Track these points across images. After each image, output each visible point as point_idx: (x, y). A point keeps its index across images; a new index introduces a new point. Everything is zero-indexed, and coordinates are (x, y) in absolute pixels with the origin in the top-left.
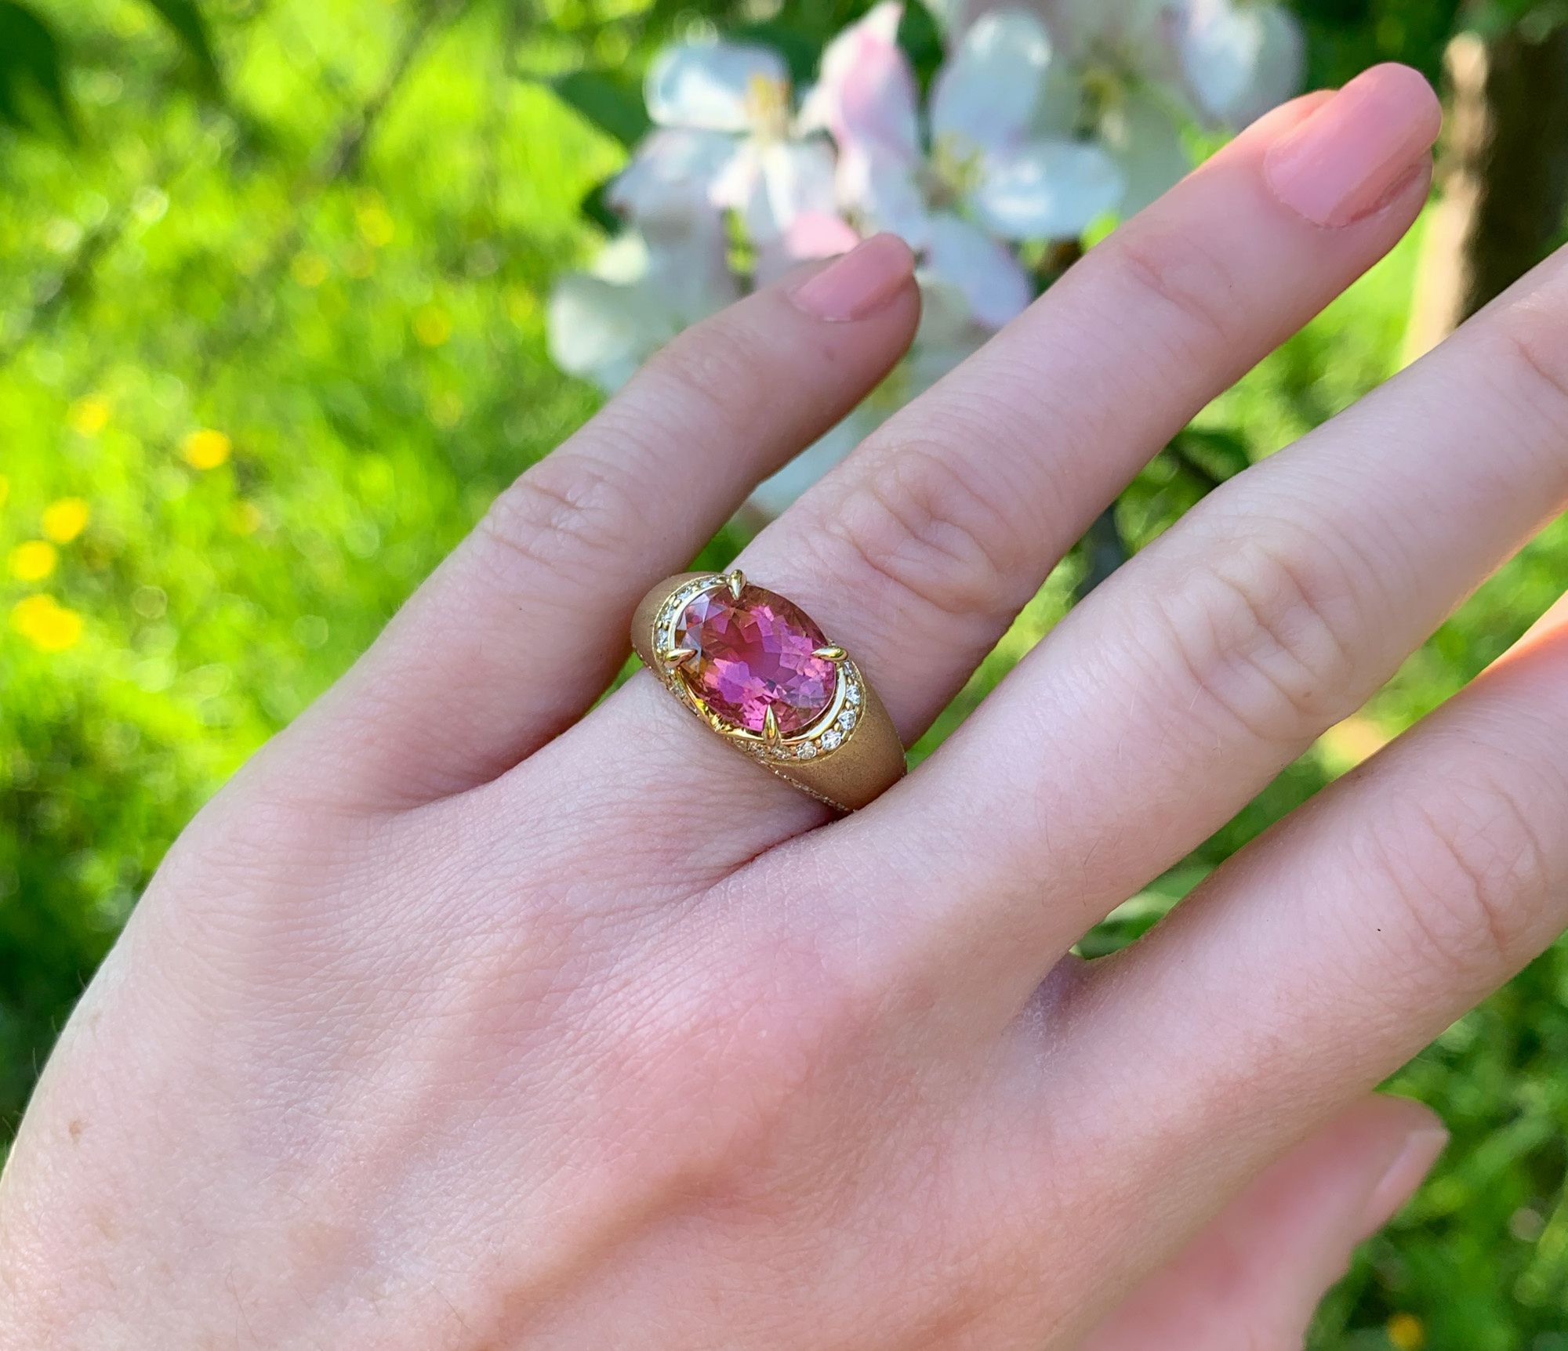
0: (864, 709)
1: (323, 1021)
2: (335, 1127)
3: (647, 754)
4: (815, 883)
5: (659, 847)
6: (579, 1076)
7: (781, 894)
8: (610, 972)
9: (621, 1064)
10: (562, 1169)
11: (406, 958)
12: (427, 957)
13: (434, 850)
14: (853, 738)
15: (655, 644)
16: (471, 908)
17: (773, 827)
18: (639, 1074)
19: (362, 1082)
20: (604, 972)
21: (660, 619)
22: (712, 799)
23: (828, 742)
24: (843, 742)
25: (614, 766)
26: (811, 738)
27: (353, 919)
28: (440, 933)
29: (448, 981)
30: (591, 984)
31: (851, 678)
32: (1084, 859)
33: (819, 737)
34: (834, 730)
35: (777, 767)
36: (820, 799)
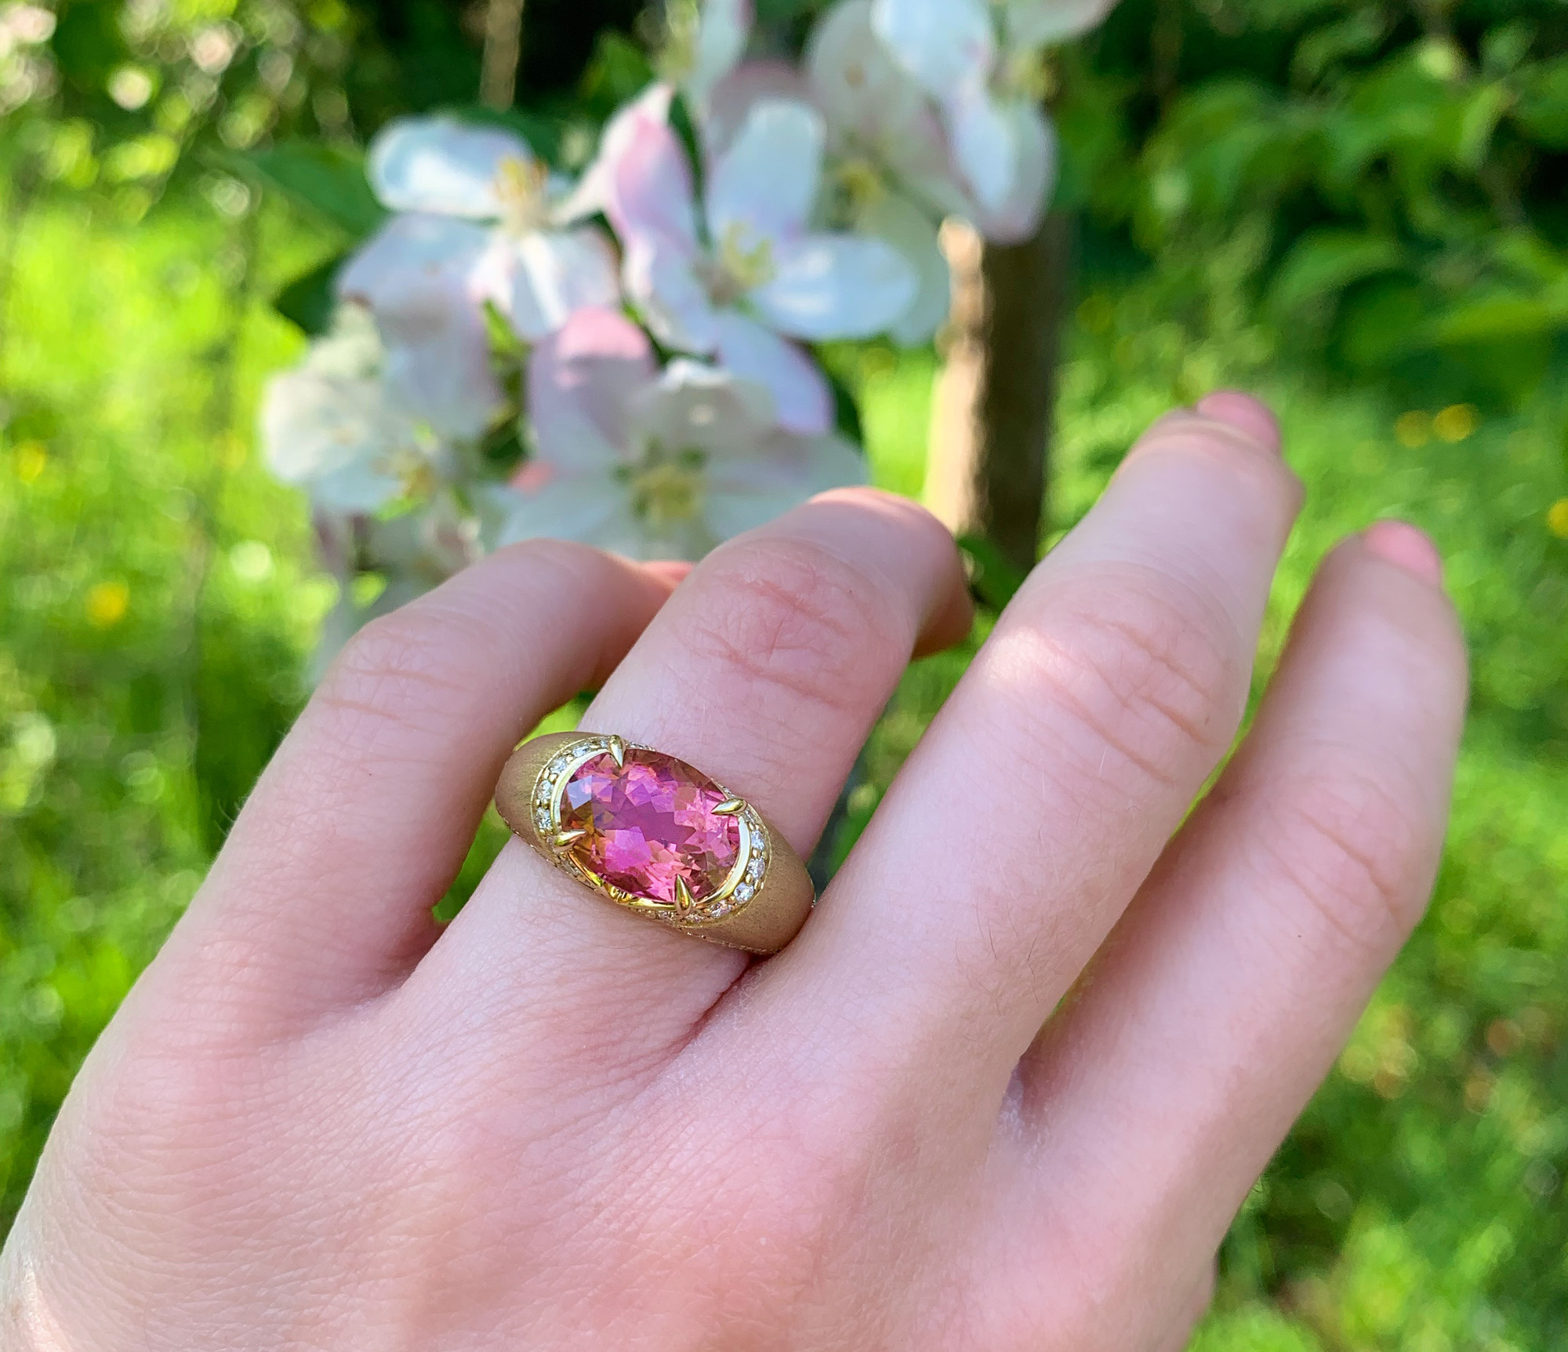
0: (771, 852)
1: (263, 1292)
3: (547, 943)
4: (774, 1057)
5: (585, 1047)
14: (764, 885)
15: (536, 823)
21: (536, 798)
22: (627, 978)
23: (742, 895)
24: (755, 892)
25: (514, 963)
26: (724, 896)
31: (752, 823)
32: (1026, 956)
33: (732, 894)
34: (746, 883)
35: (690, 930)
36: (738, 949)
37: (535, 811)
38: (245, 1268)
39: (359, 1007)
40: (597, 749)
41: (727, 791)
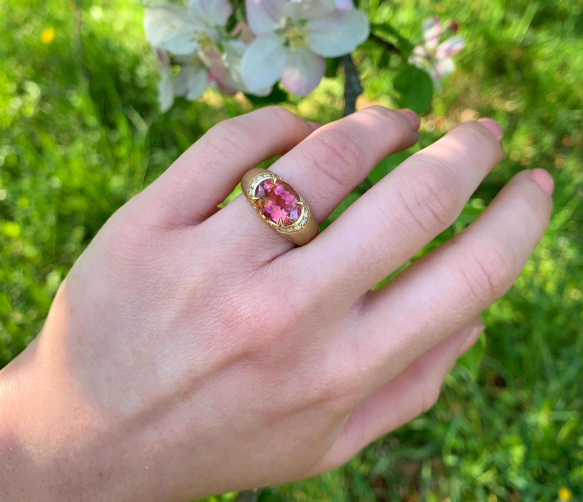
0: (309, 219)
1: (144, 293)
2: (146, 325)
3: (242, 225)
5: (244, 254)
6: (216, 324)
7: (278, 276)
8: (227, 293)
9: (228, 323)
10: (210, 349)
11: (168, 280)
12: (174, 281)
13: (177, 248)
14: (304, 227)
15: (249, 193)
16: (187, 268)
17: (279, 249)
18: (233, 327)
19: (154, 313)
20: (225, 293)
21: (251, 185)
22: (260, 240)
23: (298, 228)
24: (301, 228)
25: (232, 227)
27: (153, 265)
28: (178, 275)
29: (180, 289)
30: (221, 296)
31: (306, 210)
32: (368, 268)
33: (294, 227)
34: (299, 225)
35: (281, 233)
36: (293, 242)
37: (249, 188)
38: (140, 286)
39: (189, 226)
40: (270, 177)
41: (302, 199)
